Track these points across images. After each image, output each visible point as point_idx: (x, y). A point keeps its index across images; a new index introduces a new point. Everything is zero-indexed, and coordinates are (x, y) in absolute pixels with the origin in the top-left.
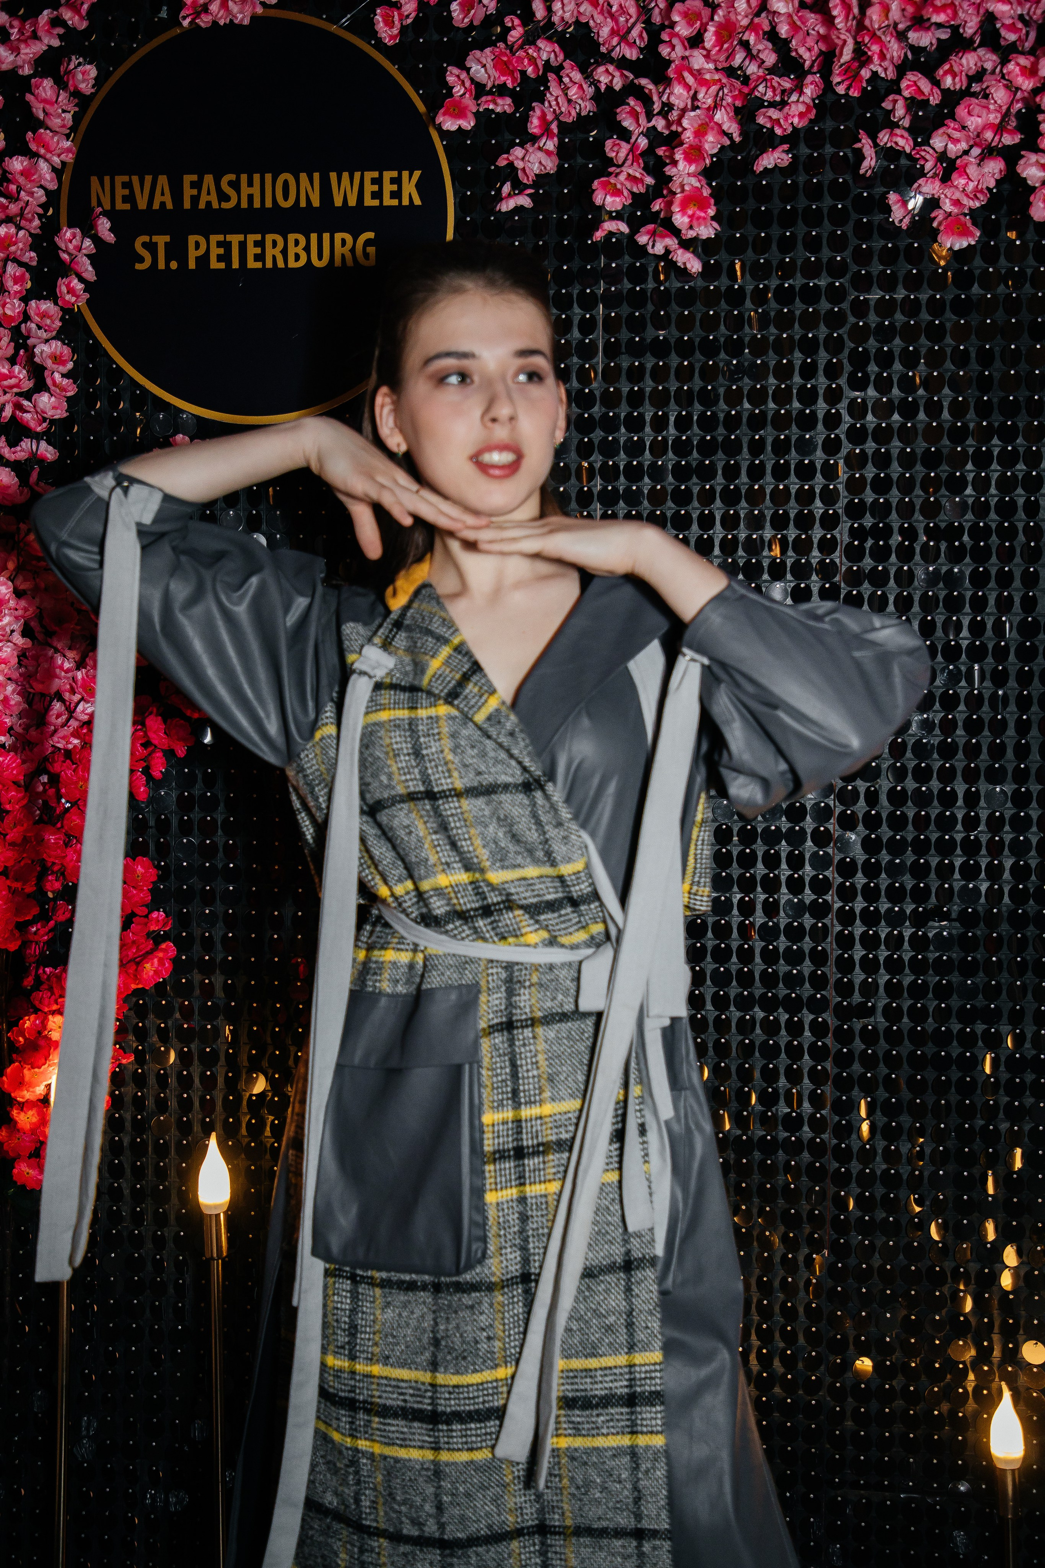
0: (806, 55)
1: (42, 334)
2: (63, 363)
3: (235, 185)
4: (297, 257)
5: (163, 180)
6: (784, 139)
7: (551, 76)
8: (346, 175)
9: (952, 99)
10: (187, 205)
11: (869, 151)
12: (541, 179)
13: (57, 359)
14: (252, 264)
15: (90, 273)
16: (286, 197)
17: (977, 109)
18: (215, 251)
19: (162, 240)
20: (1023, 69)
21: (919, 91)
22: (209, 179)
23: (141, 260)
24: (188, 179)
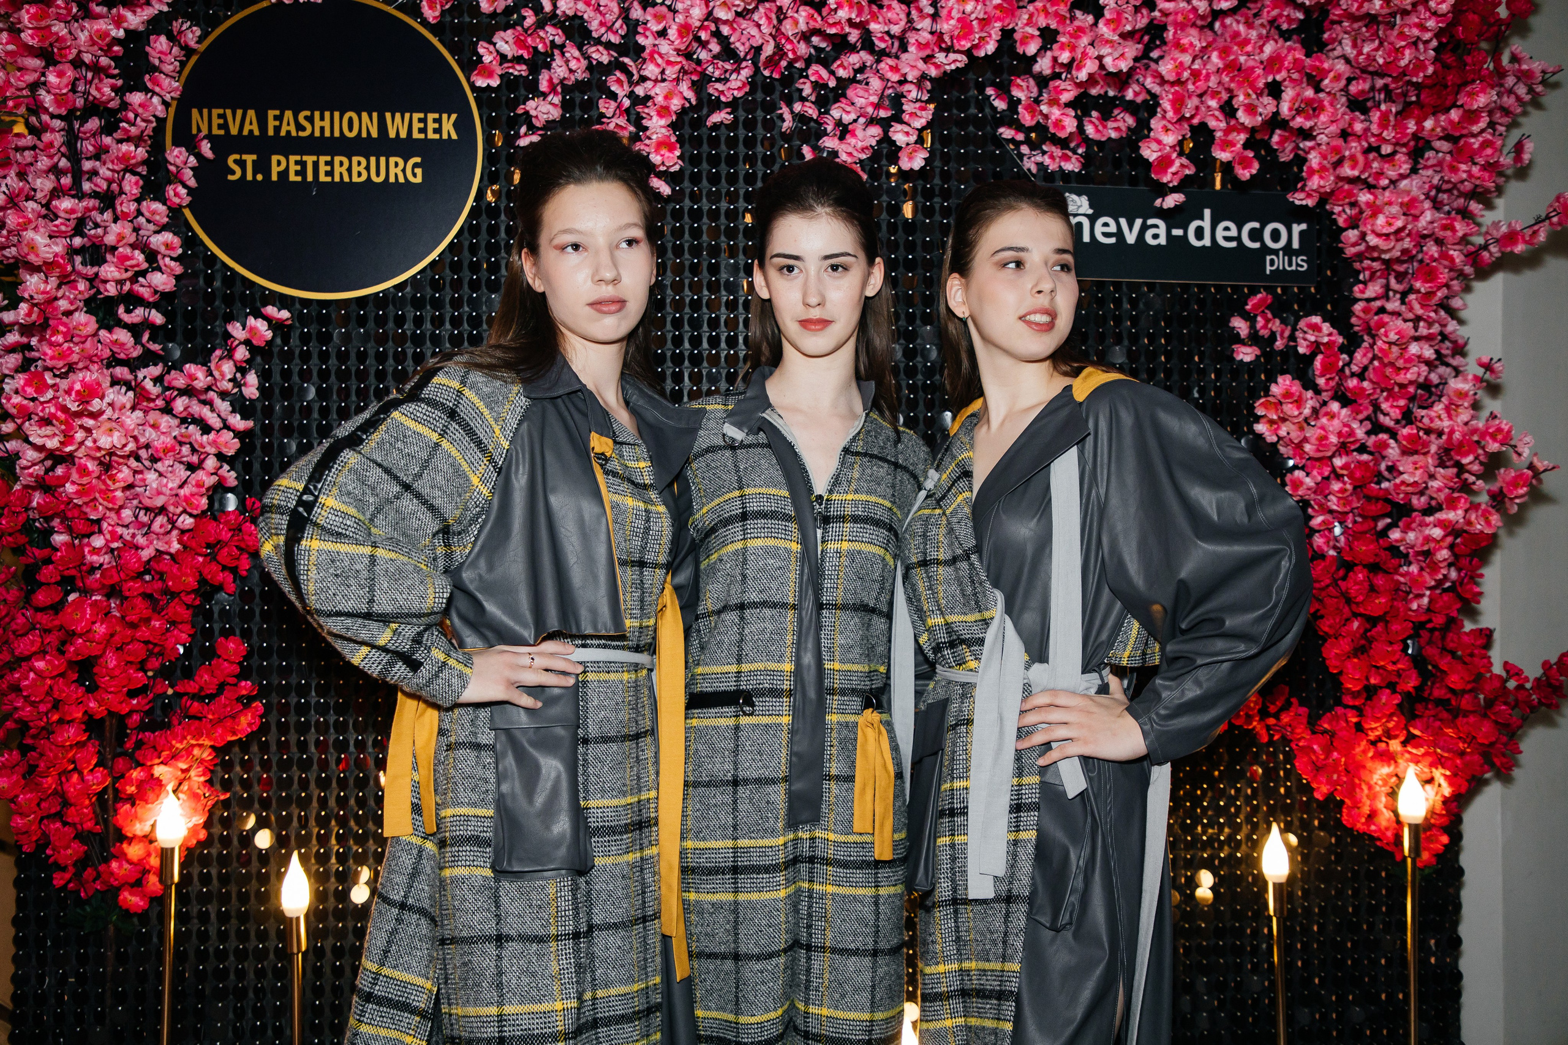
0: (741, 48)
1: (151, 227)
2: (173, 249)
3: (310, 119)
4: (360, 174)
5: (251, 113)
6: (727, 105)
7: (556, 52)
8: (398, 115)
9: (844, 84)
10: (271, 132)
11: (787, 116)
12: (549, 124)
13: (168, 246)
14: (323, 178)
15: (192, 183)
16: (351, 129)
17: (861, 93)
18: (293, 168)
19: (250, 158)
20: (891, 67)
21: (820, 77)
22: (289, 114)
23: (233, 173)
24: (271, 113)
